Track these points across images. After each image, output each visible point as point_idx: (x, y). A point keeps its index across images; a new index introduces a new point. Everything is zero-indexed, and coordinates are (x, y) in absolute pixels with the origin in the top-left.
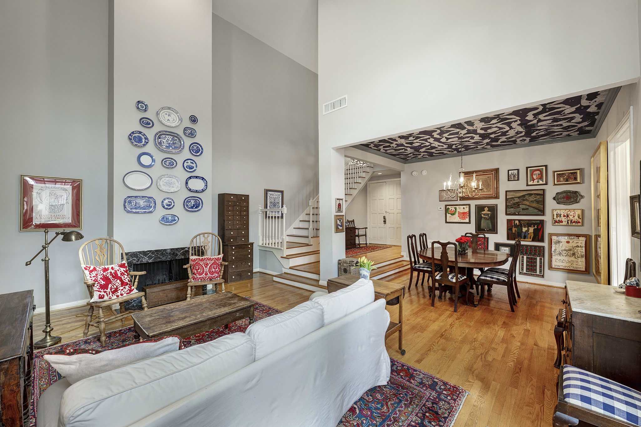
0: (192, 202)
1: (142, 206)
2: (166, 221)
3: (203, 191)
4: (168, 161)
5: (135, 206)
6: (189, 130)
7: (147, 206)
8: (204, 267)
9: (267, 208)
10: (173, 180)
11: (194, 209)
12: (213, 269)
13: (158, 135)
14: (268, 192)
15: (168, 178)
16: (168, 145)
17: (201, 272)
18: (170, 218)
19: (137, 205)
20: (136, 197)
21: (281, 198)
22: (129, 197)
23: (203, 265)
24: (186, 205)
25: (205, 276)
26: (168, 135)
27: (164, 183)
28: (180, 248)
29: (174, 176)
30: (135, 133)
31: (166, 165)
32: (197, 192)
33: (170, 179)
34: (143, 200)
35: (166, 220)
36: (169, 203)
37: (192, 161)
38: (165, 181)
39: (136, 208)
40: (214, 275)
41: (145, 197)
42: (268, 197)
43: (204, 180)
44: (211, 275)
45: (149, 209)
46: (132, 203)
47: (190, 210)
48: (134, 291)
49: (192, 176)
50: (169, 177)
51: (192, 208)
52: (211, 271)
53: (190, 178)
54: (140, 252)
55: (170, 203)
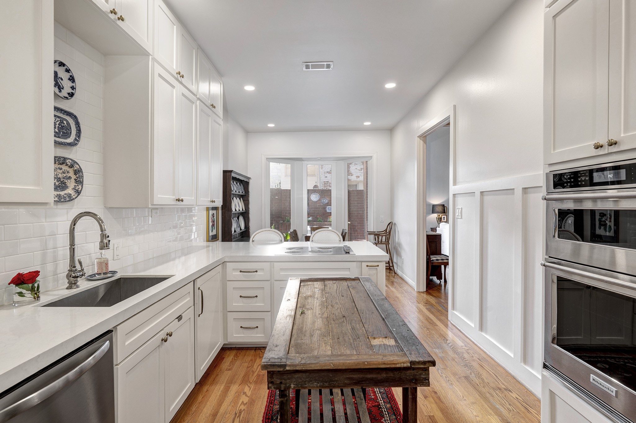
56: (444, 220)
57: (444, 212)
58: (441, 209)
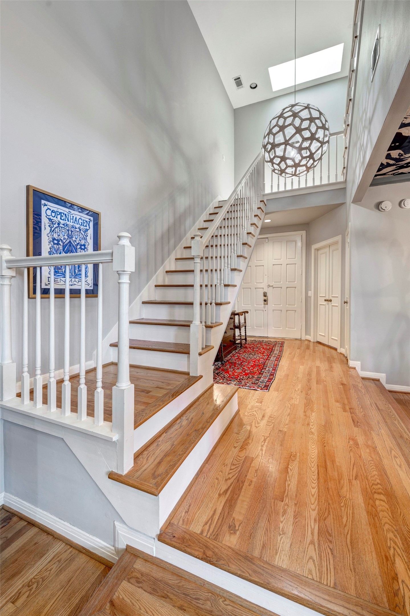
9: (37, 252)
14: (43, 202)
21: (91, 232)
42: (45, 221)
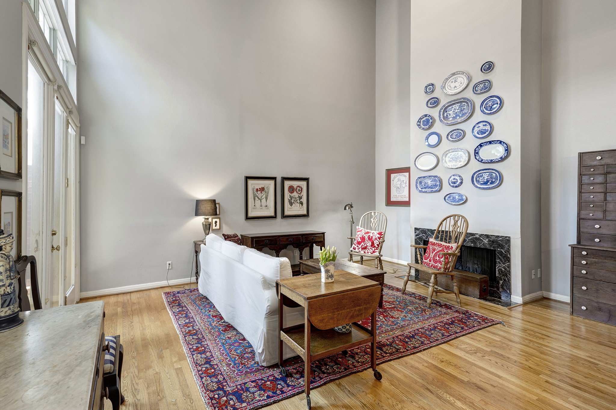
0: (485, 176)
1: (430, 186)
2: (452, 201)
3: (502, 159)
4: (454, 134)
5: (425, 186)
6: (480, 85)
7: (434, 185)
8: (431, 252)
10: (460, 153)
11: (488, 185)
12: (437, 257)
13: (443, 109)
15: (454, 153)
16: (454, 116)
17: (427, 256)
18: (457, 197)
19: (426, 184)
20: (424, 177)
22: (419, 178)
23: (431, 250)
24: (476, 180)
25: (429, 262)
26: (454, 104)
27: (449, 158)
28: (469, 233)
29: (459, 149)
30: (423, 118)
31: (453, 138)
32: (492, 162)
33: (456, 153)
34: (430, 179)
35: (453, 199)
36: (454, 181)
37: (484, 123)
38: (451, 157)
39: (425, 188)
40: (437, 265)
41: (431, 176)
43: (502, 143)
44: (434, 264)
45: (436, 188)
46: (423, 183)
47: (481, 186)
48: (376, 253)
49: (482, 143)
50: (455, 151)
51: (486, 183)
52: (435, 258)
53: (481, 145)
54: (428, 230)
55: (456, 181)
56: (216, 226)
57: (214, 213)
58: (209, 208)
